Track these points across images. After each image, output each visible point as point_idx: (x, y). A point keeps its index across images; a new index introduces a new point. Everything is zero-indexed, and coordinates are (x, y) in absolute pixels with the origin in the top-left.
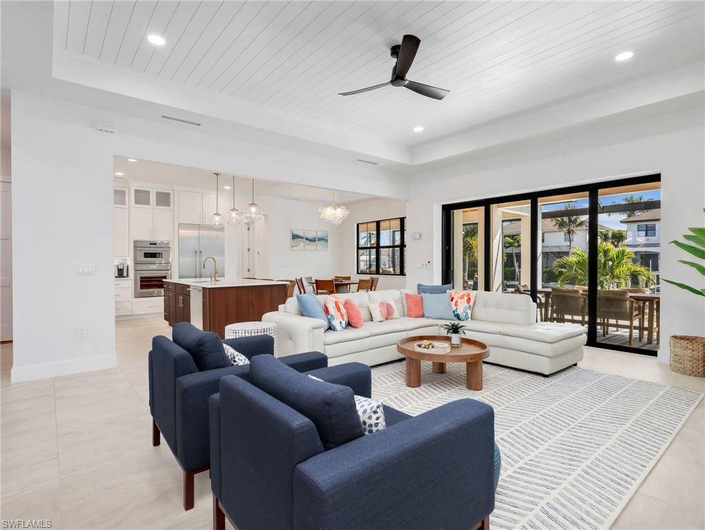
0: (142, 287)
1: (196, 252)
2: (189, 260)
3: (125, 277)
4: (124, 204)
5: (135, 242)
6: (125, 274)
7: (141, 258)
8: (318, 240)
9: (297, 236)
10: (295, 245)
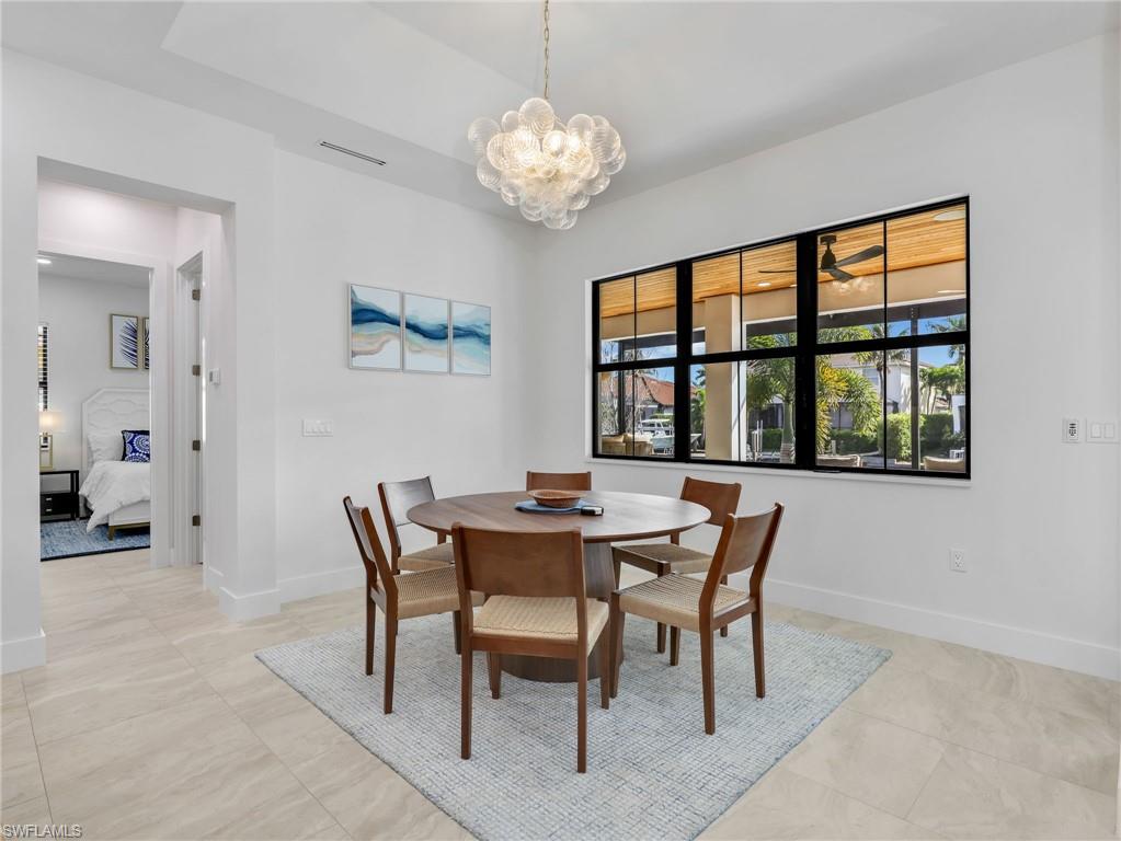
8: (455, 336)
9: (373, 311)
10: (369, 348)
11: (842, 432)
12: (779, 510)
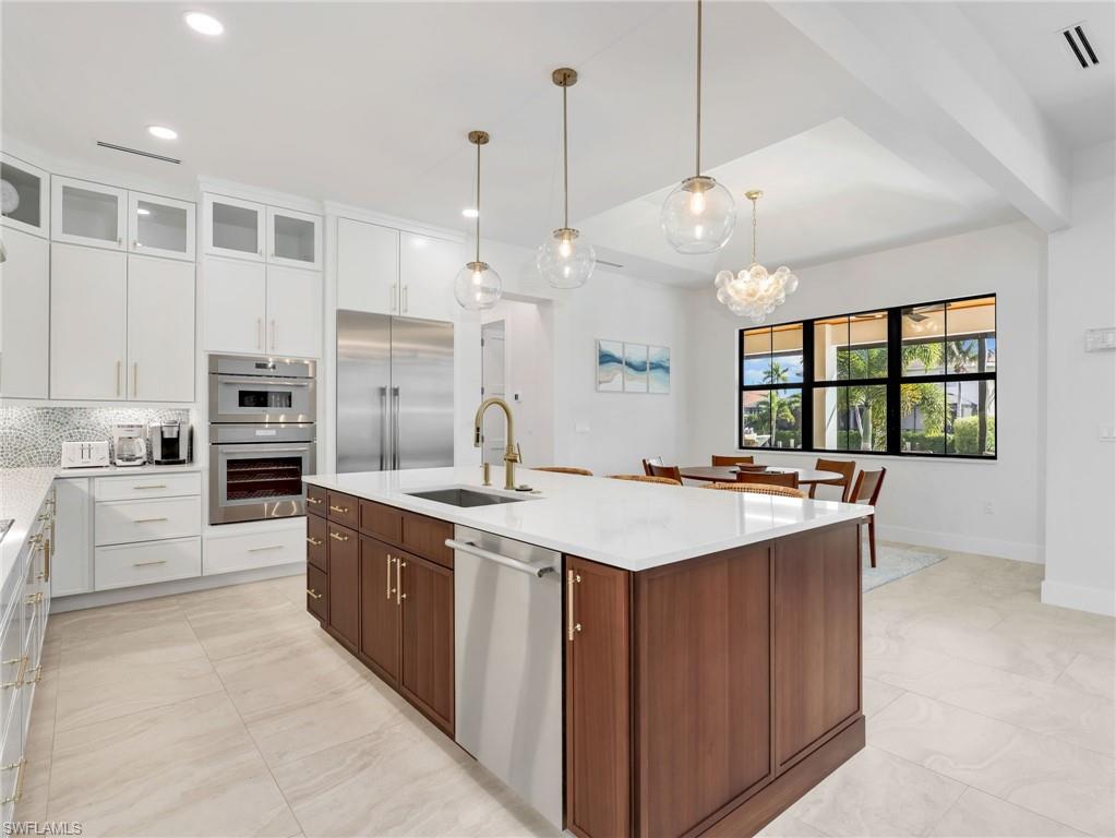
0: (234, 491)
1: (383, 391)
2: (365, 411)
3: (183, 462)
4: (184, 249)
5: (214, 359)
6: (183, 454)
7: (232, 408)
8: (651, 369)
9: (610, 356)
10: (606, 379)
11: (917, 434)
12: (884, 471)
